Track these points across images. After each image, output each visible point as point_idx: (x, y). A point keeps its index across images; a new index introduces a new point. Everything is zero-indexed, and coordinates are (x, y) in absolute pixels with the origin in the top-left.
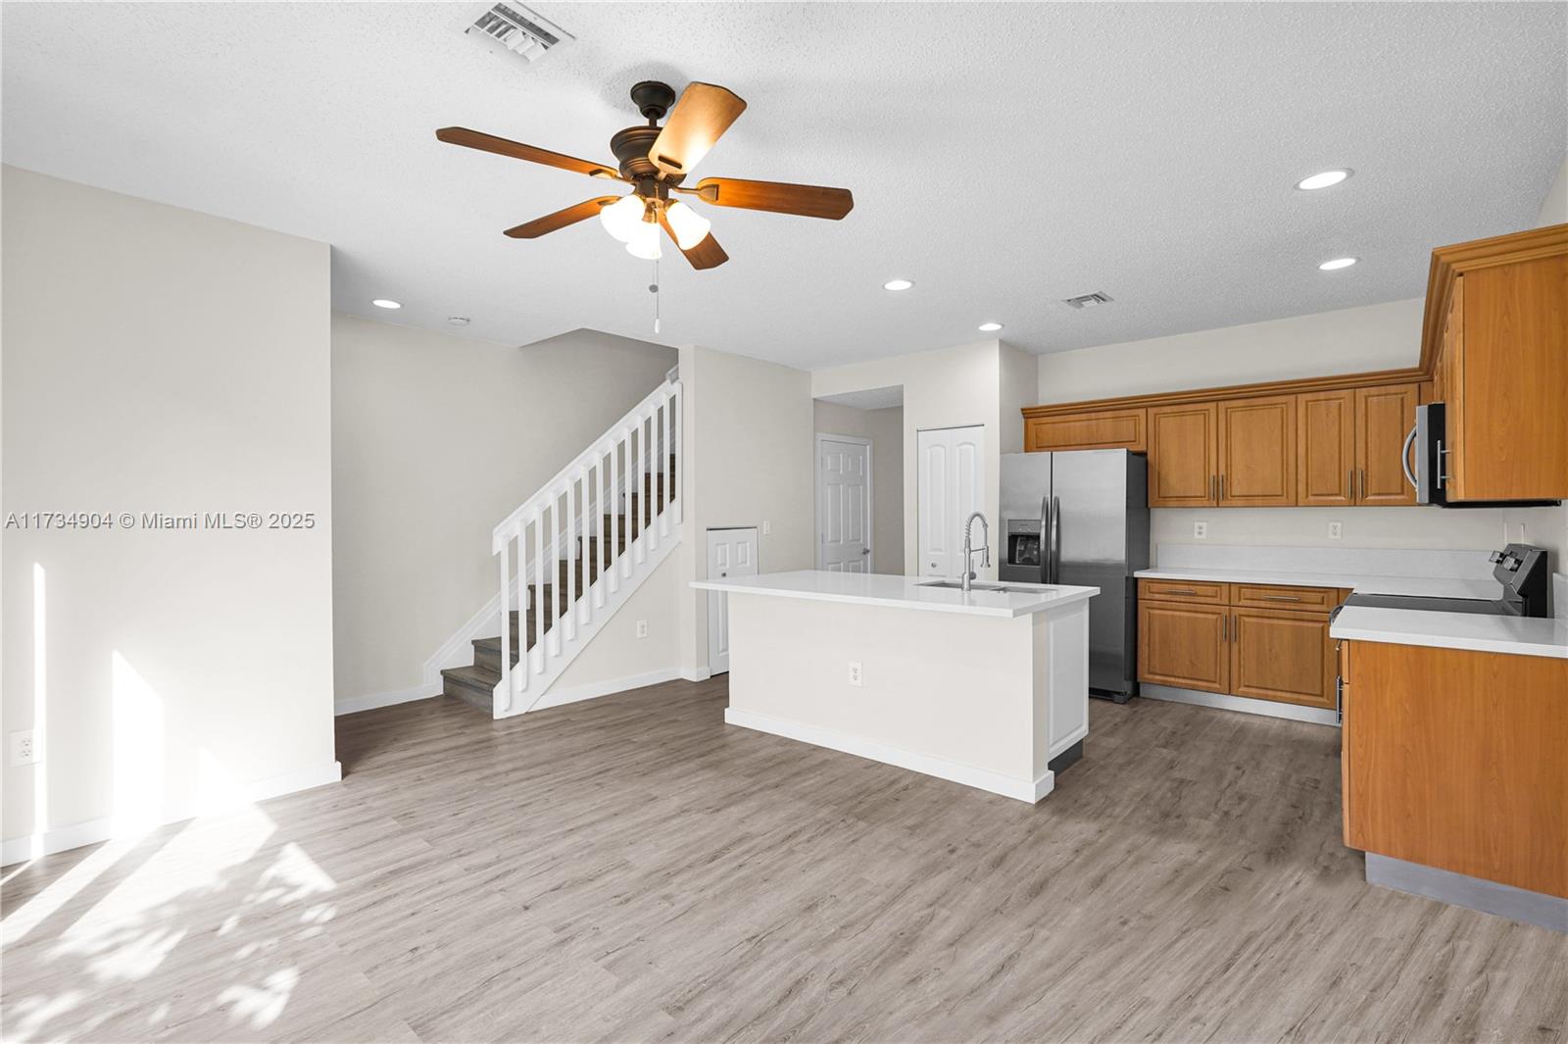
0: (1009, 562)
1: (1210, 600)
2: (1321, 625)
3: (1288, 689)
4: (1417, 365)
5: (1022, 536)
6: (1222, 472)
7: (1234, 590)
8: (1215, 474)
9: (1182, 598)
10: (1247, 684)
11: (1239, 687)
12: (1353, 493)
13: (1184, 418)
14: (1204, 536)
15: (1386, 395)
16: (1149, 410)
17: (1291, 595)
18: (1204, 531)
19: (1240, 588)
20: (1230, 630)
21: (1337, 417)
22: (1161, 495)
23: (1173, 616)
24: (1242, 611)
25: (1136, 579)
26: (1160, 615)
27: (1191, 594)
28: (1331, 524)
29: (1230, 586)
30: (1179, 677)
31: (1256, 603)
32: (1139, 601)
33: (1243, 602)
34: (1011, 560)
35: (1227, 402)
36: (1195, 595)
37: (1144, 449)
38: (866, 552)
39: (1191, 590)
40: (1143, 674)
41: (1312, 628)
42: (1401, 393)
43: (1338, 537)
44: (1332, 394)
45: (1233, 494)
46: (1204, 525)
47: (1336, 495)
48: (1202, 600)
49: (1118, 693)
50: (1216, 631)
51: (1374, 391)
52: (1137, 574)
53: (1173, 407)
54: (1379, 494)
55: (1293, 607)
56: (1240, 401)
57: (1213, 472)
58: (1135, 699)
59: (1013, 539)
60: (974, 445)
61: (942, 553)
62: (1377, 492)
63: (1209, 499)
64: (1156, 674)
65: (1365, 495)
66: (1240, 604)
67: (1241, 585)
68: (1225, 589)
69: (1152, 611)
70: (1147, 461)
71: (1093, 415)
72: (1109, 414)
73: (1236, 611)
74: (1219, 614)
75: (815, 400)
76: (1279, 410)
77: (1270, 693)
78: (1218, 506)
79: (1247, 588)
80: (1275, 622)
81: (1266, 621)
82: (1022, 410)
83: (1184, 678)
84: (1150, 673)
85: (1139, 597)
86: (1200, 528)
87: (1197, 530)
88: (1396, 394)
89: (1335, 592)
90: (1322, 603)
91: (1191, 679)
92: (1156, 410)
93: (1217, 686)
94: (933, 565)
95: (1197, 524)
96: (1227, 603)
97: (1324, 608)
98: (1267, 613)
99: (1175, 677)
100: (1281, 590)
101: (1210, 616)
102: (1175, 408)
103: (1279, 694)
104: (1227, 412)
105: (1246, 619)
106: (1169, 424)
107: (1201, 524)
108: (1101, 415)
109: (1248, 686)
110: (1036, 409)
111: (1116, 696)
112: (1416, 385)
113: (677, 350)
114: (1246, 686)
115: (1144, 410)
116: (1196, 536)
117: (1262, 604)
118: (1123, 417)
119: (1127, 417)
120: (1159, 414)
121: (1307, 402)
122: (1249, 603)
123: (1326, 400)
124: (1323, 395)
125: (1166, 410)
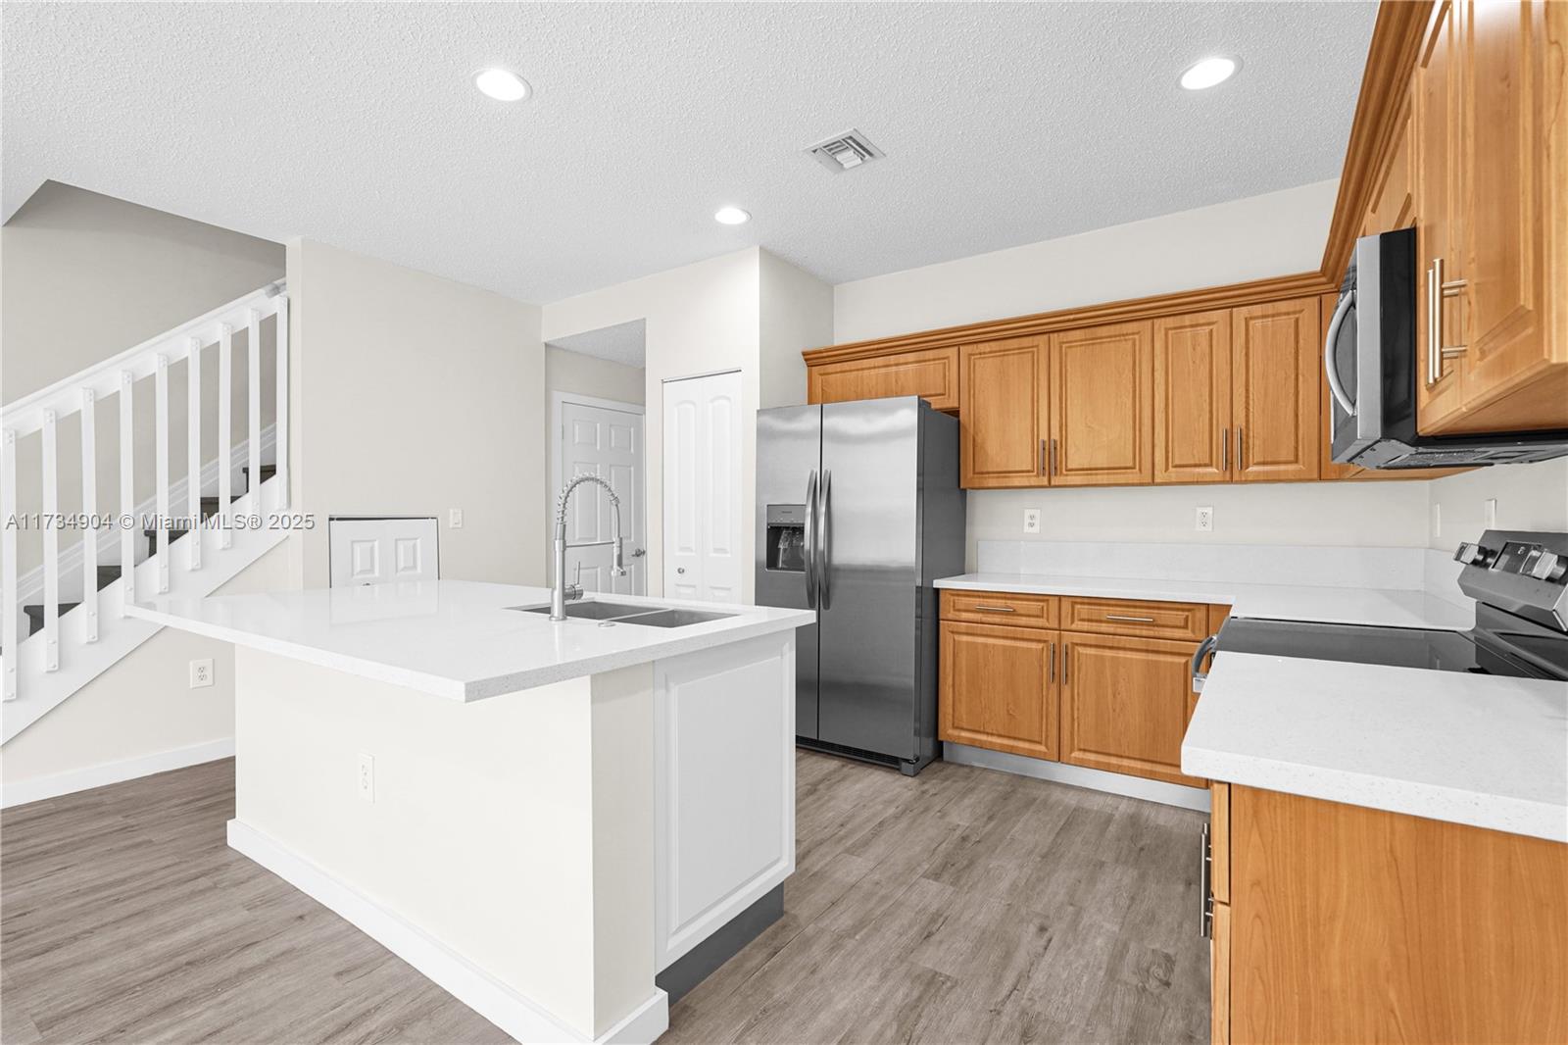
0: (769, 567)
1: (1033, 621)
2: (1183, 660)
3: (1137, 757)
4: (1317, 267)
5: (787, 528)
6: (1055, 435)
7: (1066, 606)
8: (1046, 439)
9: (997, 619)
10: (1082, 747)
11: (1072, 751)
12: (1229, 464)
13: (1006, 358)
14: (1036, 529)
15: (1273, 316)
16: (962, 348)
17: (1141, 615)
18: (1037, 521)
19: (1074, 604)
20: (1060, 665)
21: (1207, 350)
22: (977, 470)
23: (986, 645)
24: (1077, 638)
25: (937, 591)
26: (967, 643)
27: (1008, 613)
28: (1200, 510)
29: (1060, 601)
30: (992, 734)
31: (1094, 627)
32: (941, 622)
33: (1078, 625)
34: (772, 561)
35: (1061, 334)
36: (1014, 613)
37: (956, 405)
39: (1008, 607)
40: (947, 731)
41: (1172, 663)
42: (1295, 313)
43: (1209, 528)
44: (1201, 318)
45: (1070, 467)
46: (1037, 513)
47: (1206, 465)
48: (1023, 621)
49: (907, 761)
50: (1041, 667)
51: (1257, 310)
52: (938, 584)
53: (991, 344)
54: (1264, 463)
55: (1144, 633)
56: (1078, 332)
57: (1044, 436)
58: (935, 765)
59: (775, 533)
60: (729, 400)
61: (693, 554)
62: (1262, 460)
63: (1038, 475)
64: (962, 729)
65: (1244, 465)
66: (1074, 627)
67: (1075, 600)
68: (1054, 603)
69: (957, 637)
70: (959, 421)
72: (911, 357)
73: (1068, 638)
74: (1045, 641)
75: (547, 345)
76: (1130, 343)
77: (1114, 761)
78: (1050, 486)
79: (1082, 602)
80: (1121, 654)
81: (1108, 653)
82: (804, 354)
83: (1000, 736)
84: (955, 727)
85: (941, 617)
86: (1032, 517)
87: (1027, 521)
88: (1288, 314)
89: (1204, 608)
90: (1185, 627)
91: (1009, 737)
92: (970, 347)
93: (1042, 748)
94: (681, 571)
95: (1028, 513)
96: (1056, 626)
97: (1188, 634)
98: (1109, 641)
99: (988, 734)
100: (1128, 606)
101: (1034, 645)
102: (994, 346)
103: (1125, 762)
104: (1061, 347)
105: (1081, 650)
106: (986, 369)
107: (1032, 512)
108: (902, 358)
109: (1085, 750)
110: (821, 352)
111: (903, 764)
112: (1316, 299)
113: (284, 246)
114: (1080, 750)
115: (956, 348)
116: (1027, 529)
117: (1104, 627)
118: (929, 360)
119: (934, 360)
120: (974, 355)
121: (1167, 330)
122: (1086, 626)
123: (1192, 326)
124: (1188, 319)
125: (984, 348)
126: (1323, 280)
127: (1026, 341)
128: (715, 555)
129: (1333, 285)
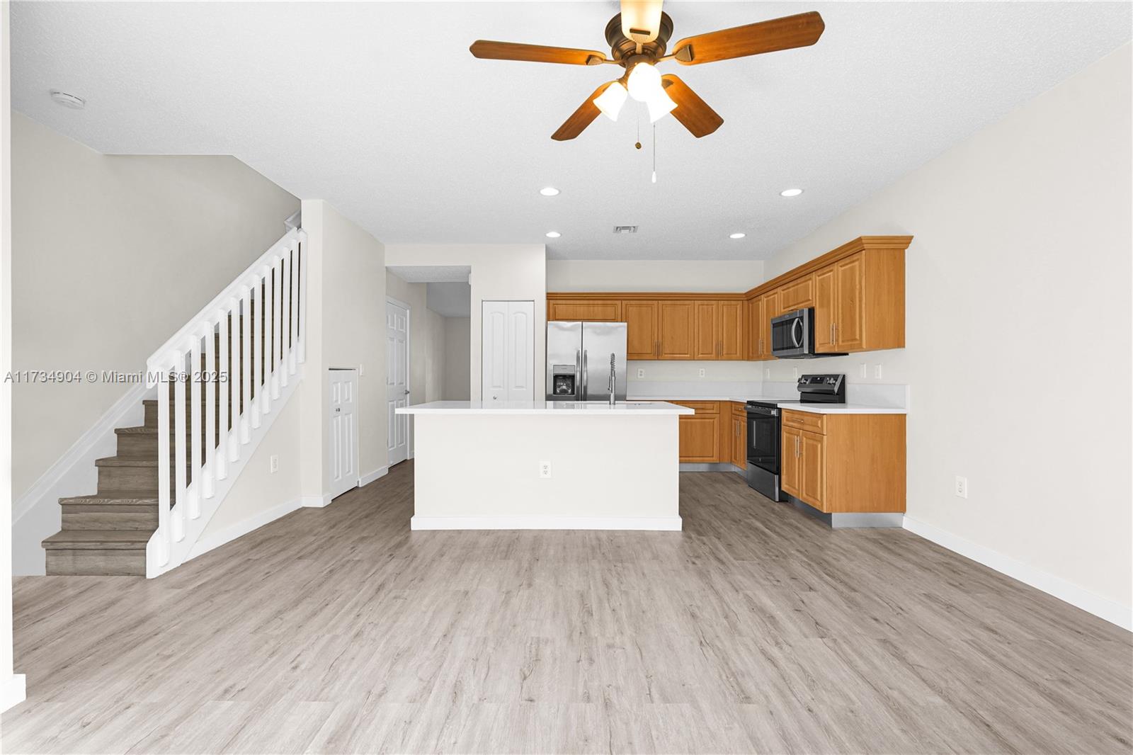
0: (554, 394)
2: (712, 420)
5: (563, 375)
6: (660, 339)
12: (716, 353)
13: (641, 308)
14: (643, 377)
15: (731, 305)
16: (623, 302)
21: (711, 314)
28: (701, 370)
34: (555, 392)
35: (663, 301)
38: (407, 393)
41: (709, 422)
42: (736, 305)
43: (704, 376)
44: (709, 302)
45: (665, 352)
47: (710, 354)
51: (726, 302)
53: (636, 301)
55: (702, 412)
56: (669, 301)
57: (656, 340)
59: (556, 377)
60: (526, 314)
61: (502, 389)
62: (727, 353)
63: (653, 355)
65: (722, 354)
71: (591, 302)
72: (600, 302)
75: (387, 268)
76: (687, 308)
77: (691, 459)
82: (545, 293)
86: (641, 372)
87: (639, 373)
92: (626, 302)
94: (493, 397)
95: (639, 370)
97: (714, 412)
102: (638, 302)
103: (695, 459)
104: (662, 306)
106: (633, 311)
107: (642, 370)
108: (596, 302)
110: (557, 294)
112: (741, 302)
113: (300, 200)
115: (620, 302)
116: (639, 377)
118: (608, 305)
119: (610, 304)
120: (628, 305)
121: (699, 305)
123: (707, 305)
124: (705, 302)
125: (632, 302)
126: (745, 296)
127: (650, 302)
128: (514, 389)
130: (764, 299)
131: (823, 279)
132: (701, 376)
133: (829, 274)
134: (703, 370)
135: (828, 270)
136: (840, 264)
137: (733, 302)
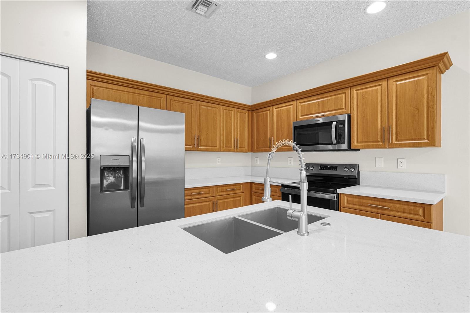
0: (101, 191)
13: (183, 104)
16: (168, 96)
19: (218, 188)
20: (215, 208)
24: (219, 198)
29: (214, 187)
35: (200, 102)
43: (220, 163)
51: (240, 110)
53: (178, 98)
54: (240, 147)
56: (204, 103)
66: (217, 194)
68: (212, 189)
71: (137, 91)
73: (216, 198)
74: (211, 201)
79: (220, 187)
81: (226, 200)
88: (244, 113)
92: (171, 96)
96: (213, 196)
97: (241, 191)
98: (226, 197)
101: (208, 202)
104: (199, 106)
106: (176, 106)
112: (248, 111)
115: (165, 95)
117: (225, 193)
118: (154, 97)
119: (156, 97)
120: (172, 100)
121: (224, 110)
122: (220, 194)
123: (229, 110)
124: (228, 108)
125: (175, 98)
126: (250, 108)
127: (190, 101)
129: (250, 109)
130: (274, 110)
131: (366, 92)
132: (218, 163)
133: (377, 88)
134: (220, 158)
135: (374, 85)
136: (395, 80)
137: (244, 111)
